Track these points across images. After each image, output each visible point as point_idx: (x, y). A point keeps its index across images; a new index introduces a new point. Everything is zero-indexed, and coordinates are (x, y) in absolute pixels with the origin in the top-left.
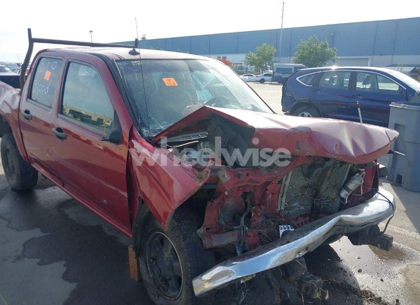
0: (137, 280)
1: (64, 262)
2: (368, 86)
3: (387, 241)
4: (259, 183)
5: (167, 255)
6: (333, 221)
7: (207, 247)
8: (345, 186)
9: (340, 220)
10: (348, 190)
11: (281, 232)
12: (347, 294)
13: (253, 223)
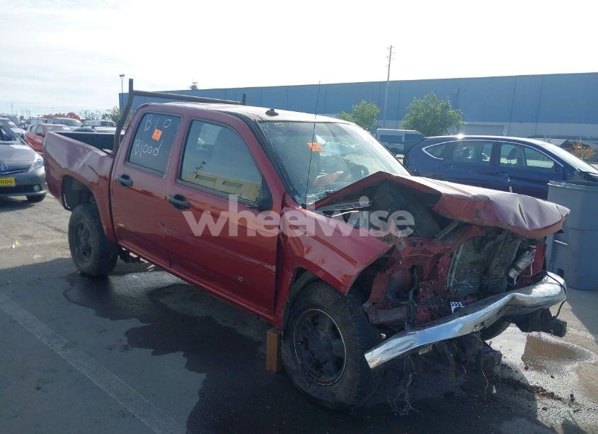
0: (275, 371)
1: (182, 353)
2: (514, 162)
3: (561, 325)
4: (433, 254)
5: (324, 333)
6: (507, 298)
7: (374, 322)
8: (514, 265)
9: (513, 298)
10: (518, 269)
11: (453, 308)
12: (516, 389)
13: (422, 299)
